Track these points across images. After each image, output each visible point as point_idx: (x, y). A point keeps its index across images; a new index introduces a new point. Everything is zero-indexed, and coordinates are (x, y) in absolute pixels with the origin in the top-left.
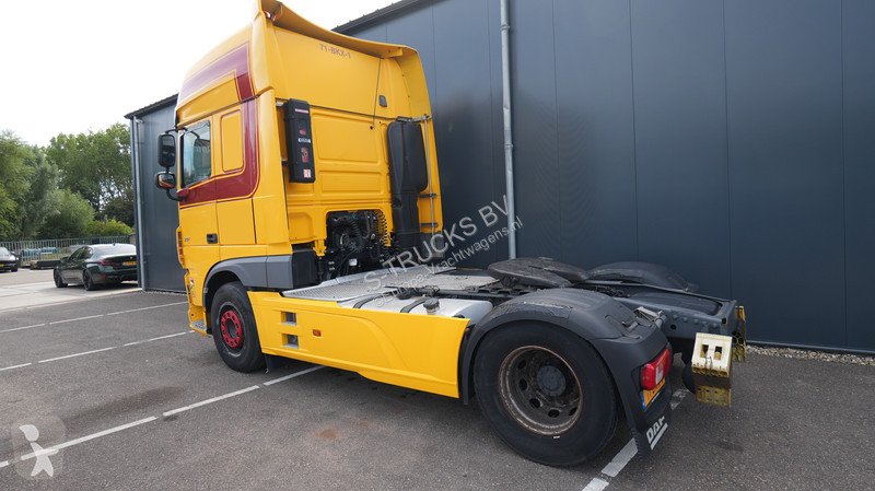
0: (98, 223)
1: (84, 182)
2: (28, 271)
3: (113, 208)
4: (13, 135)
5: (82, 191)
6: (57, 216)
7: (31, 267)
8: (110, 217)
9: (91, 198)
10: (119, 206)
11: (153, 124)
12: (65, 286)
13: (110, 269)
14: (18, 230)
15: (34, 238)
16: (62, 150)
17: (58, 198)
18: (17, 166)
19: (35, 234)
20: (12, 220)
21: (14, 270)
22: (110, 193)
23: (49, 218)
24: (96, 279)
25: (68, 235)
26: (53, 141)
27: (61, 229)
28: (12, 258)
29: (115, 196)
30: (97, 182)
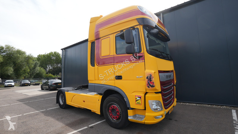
0: (47, 74)
1: (44, 65)
2: (32, 86)
3: (50, 71)
4: (31, 55)
5: (43, 67)
6: (38, 73)
7: (33, 85)
8: (50, 73)
9: (45, 69)
10: (51, 71)
11: (67, 51)
12: (43, 89)
13: (55, 86)
14: (29, 76)
15: (33, 78)
16: (40, 58)
17: (38, 69)
18: (31, 61)
19: (33, 77)
20: (28, 74)
21: (30, 85)
22: (49, 67)
23: (36, 73)
24: (51, 88)
25: (40, 77)
26: (38, 56)
27: (38, 76)
28: (30, 83)
29: (50, 68)
30: (46, 65)
